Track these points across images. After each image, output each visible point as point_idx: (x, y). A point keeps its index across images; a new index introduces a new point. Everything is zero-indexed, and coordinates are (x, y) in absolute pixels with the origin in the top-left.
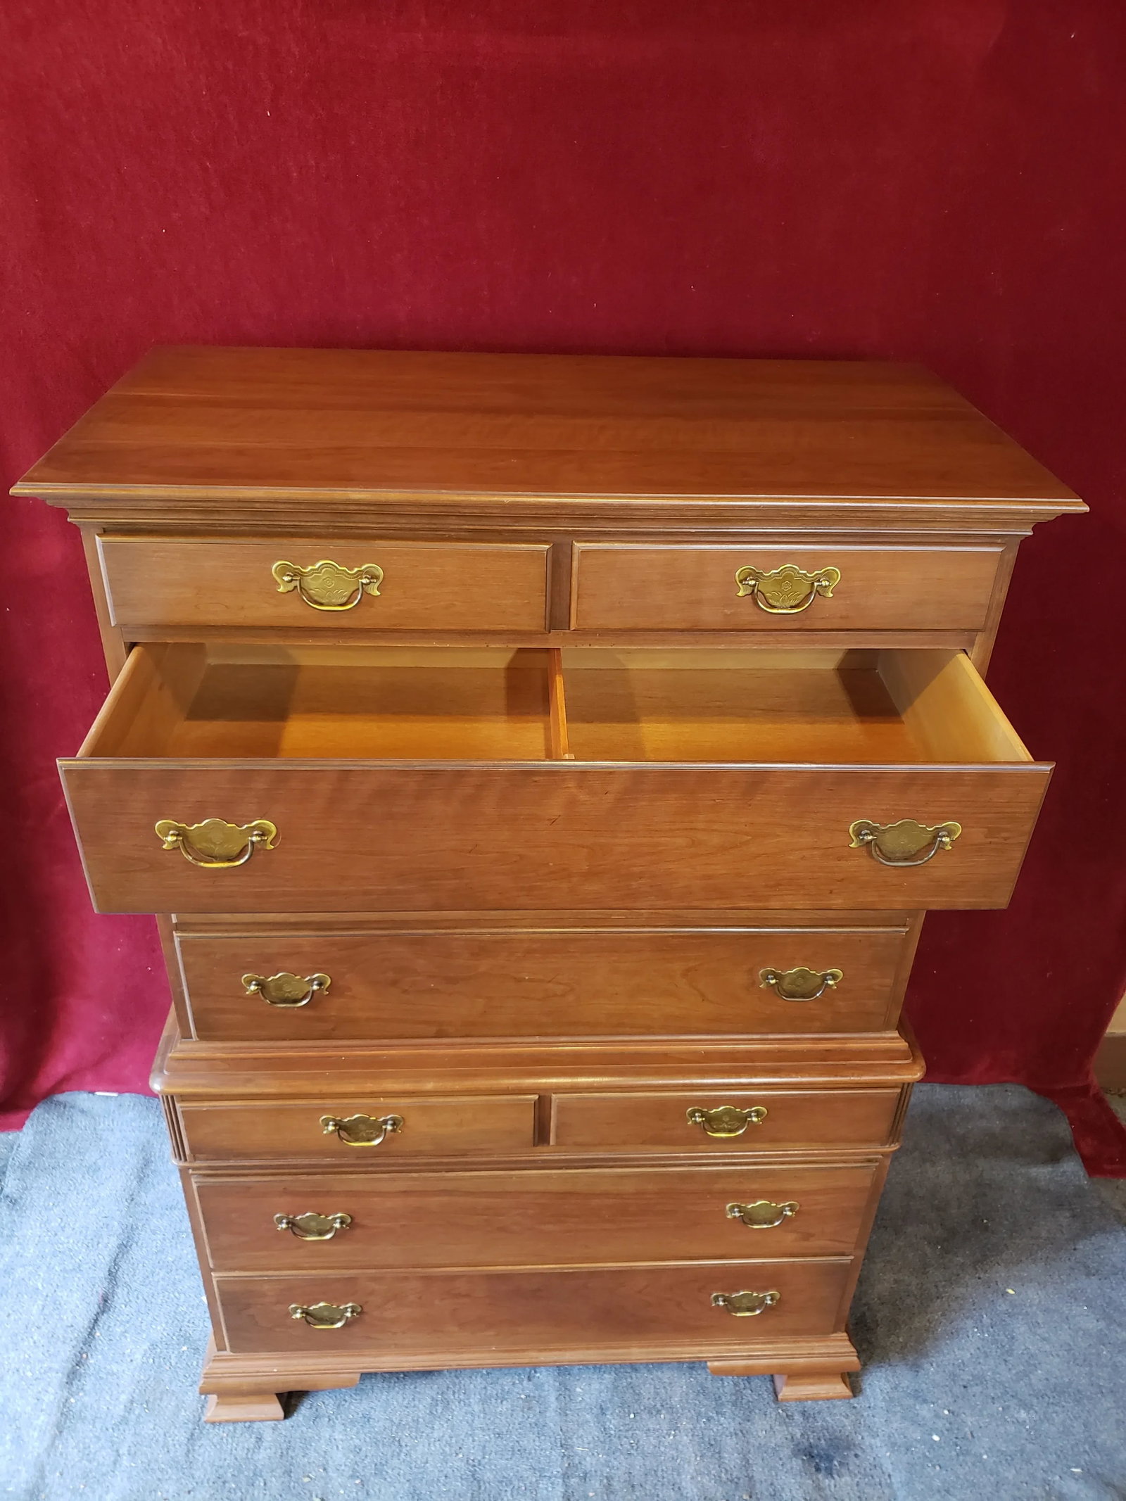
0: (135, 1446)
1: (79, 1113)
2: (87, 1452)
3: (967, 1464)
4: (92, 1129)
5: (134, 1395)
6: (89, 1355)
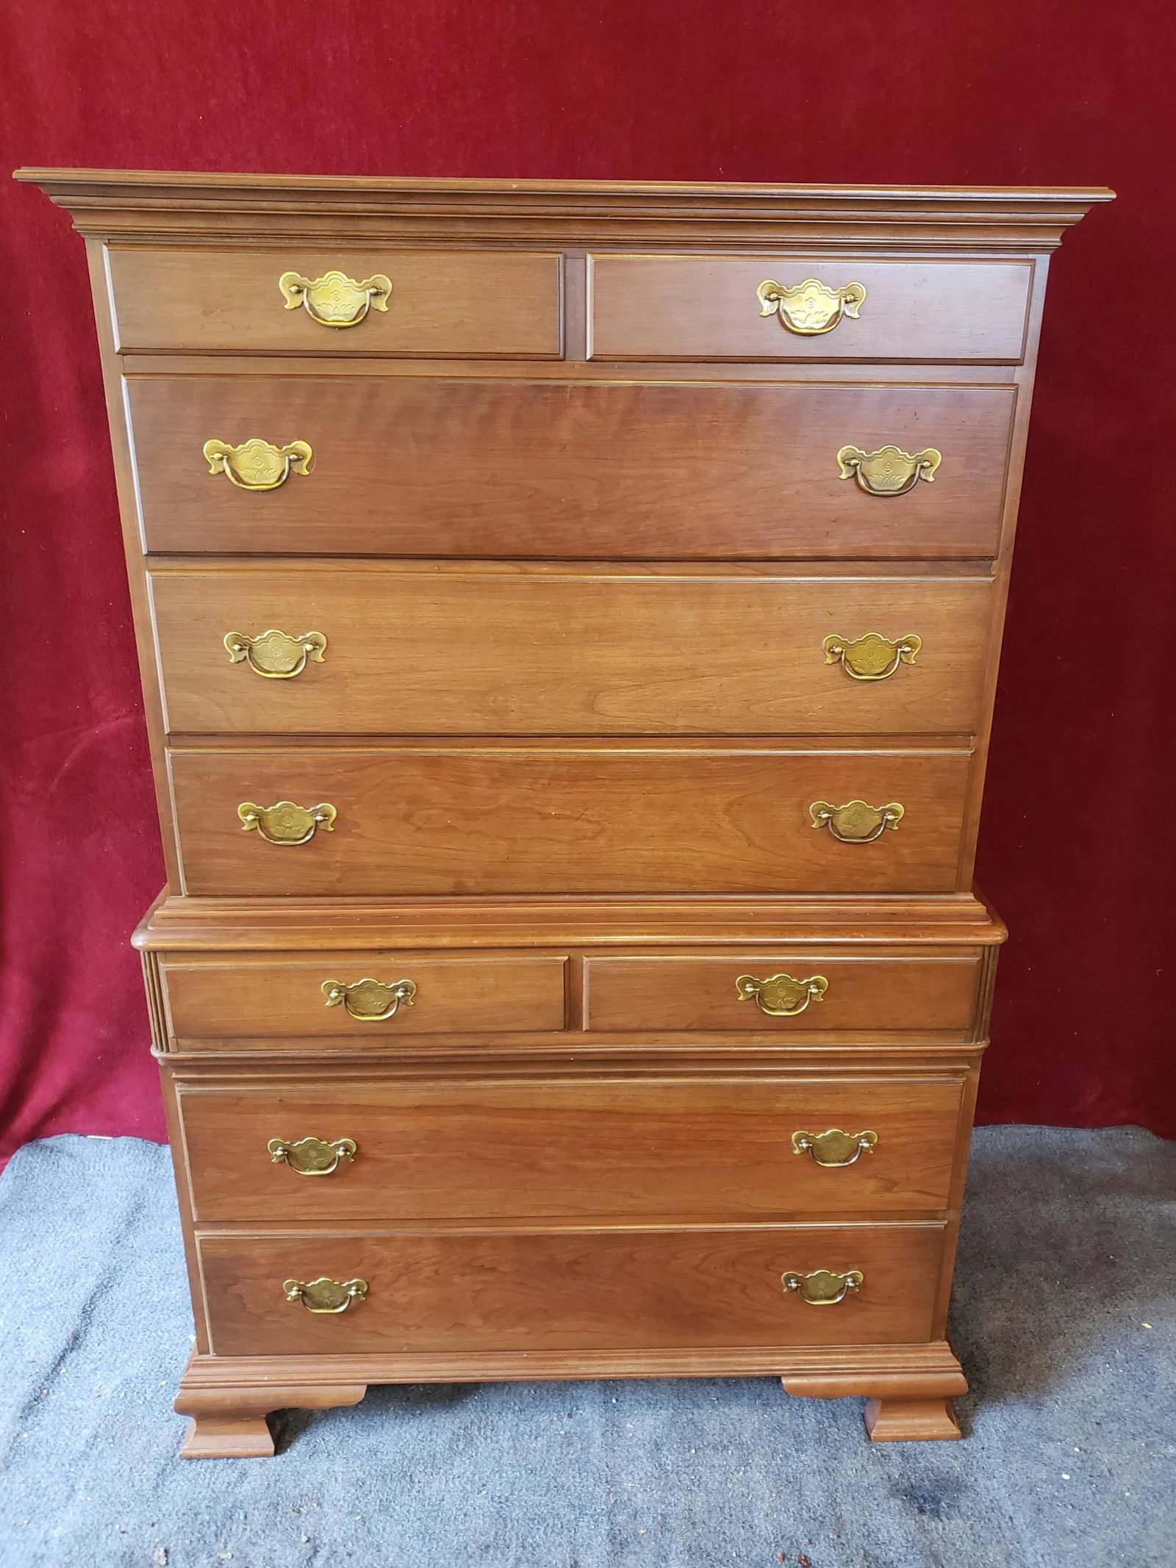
0: (95, 1480)
1: (67, 1158)
3: (1105, 1502)
4: (80, 1173)
5: (99, 1430)
6: (51, 1391)
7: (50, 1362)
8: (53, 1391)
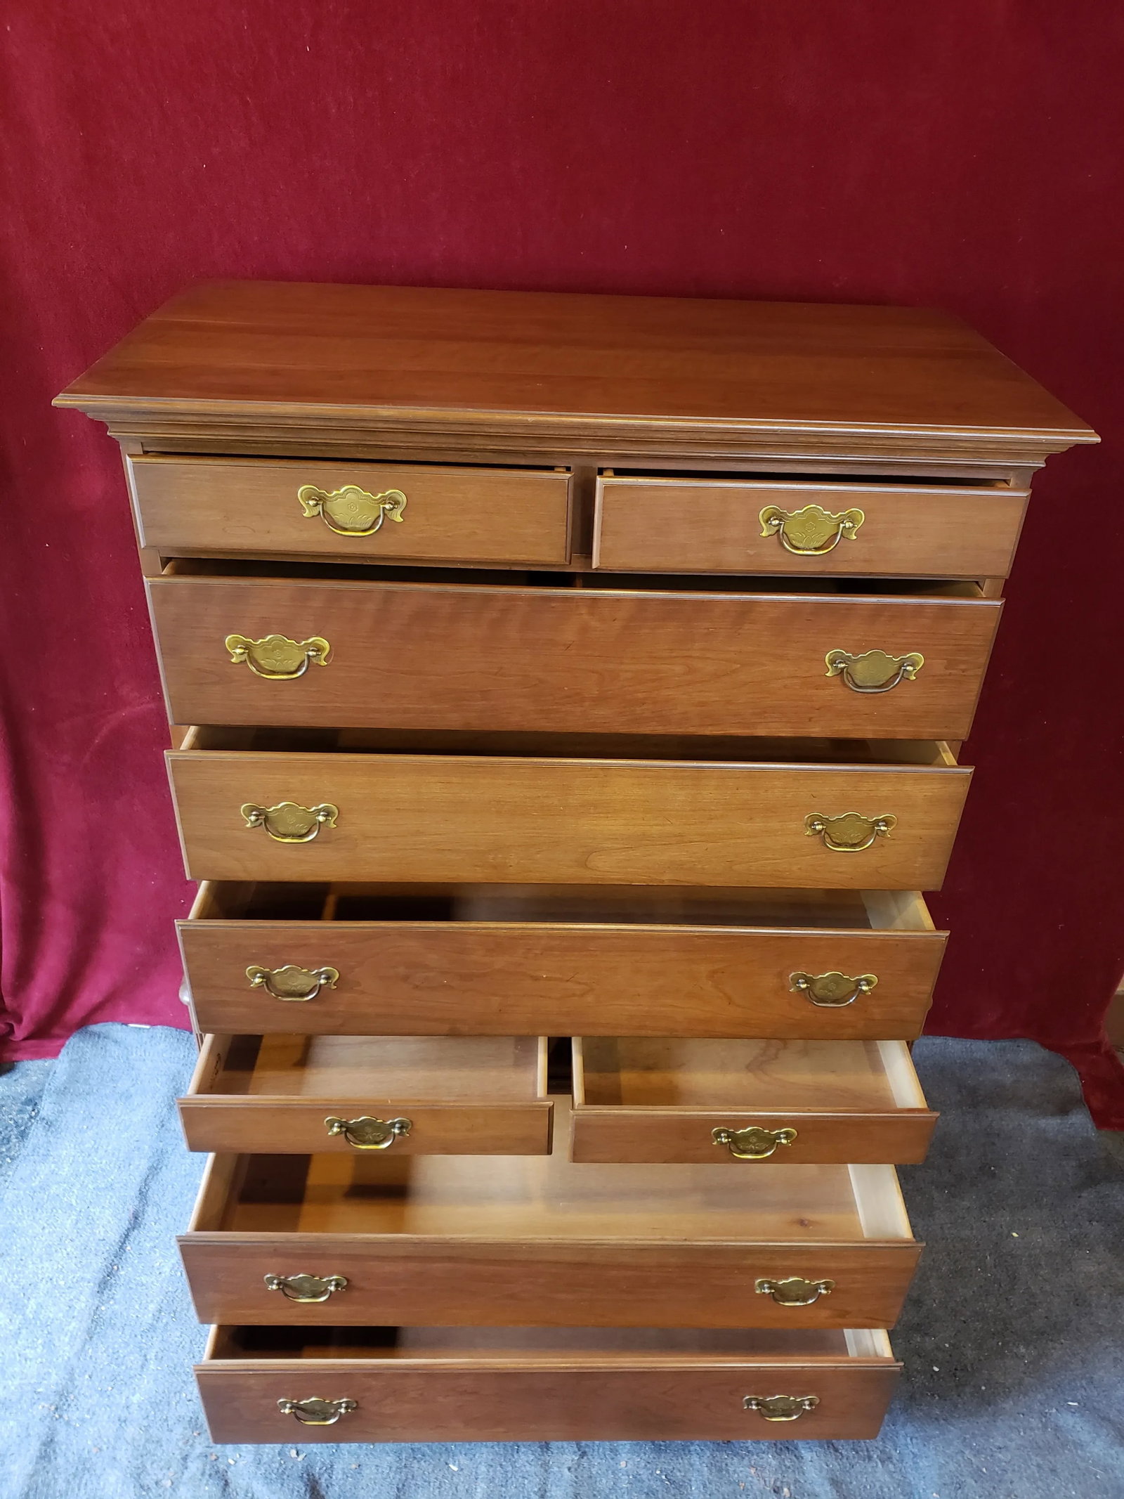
0: (162, 1351)
1: (113, 1043)
2: (116, 1357)
3: (965, 1394)
4: (125, 1058)
5: (162, 1305)
6: (120, 1267)
7: (117, 1241)
8: (122, 1267)
